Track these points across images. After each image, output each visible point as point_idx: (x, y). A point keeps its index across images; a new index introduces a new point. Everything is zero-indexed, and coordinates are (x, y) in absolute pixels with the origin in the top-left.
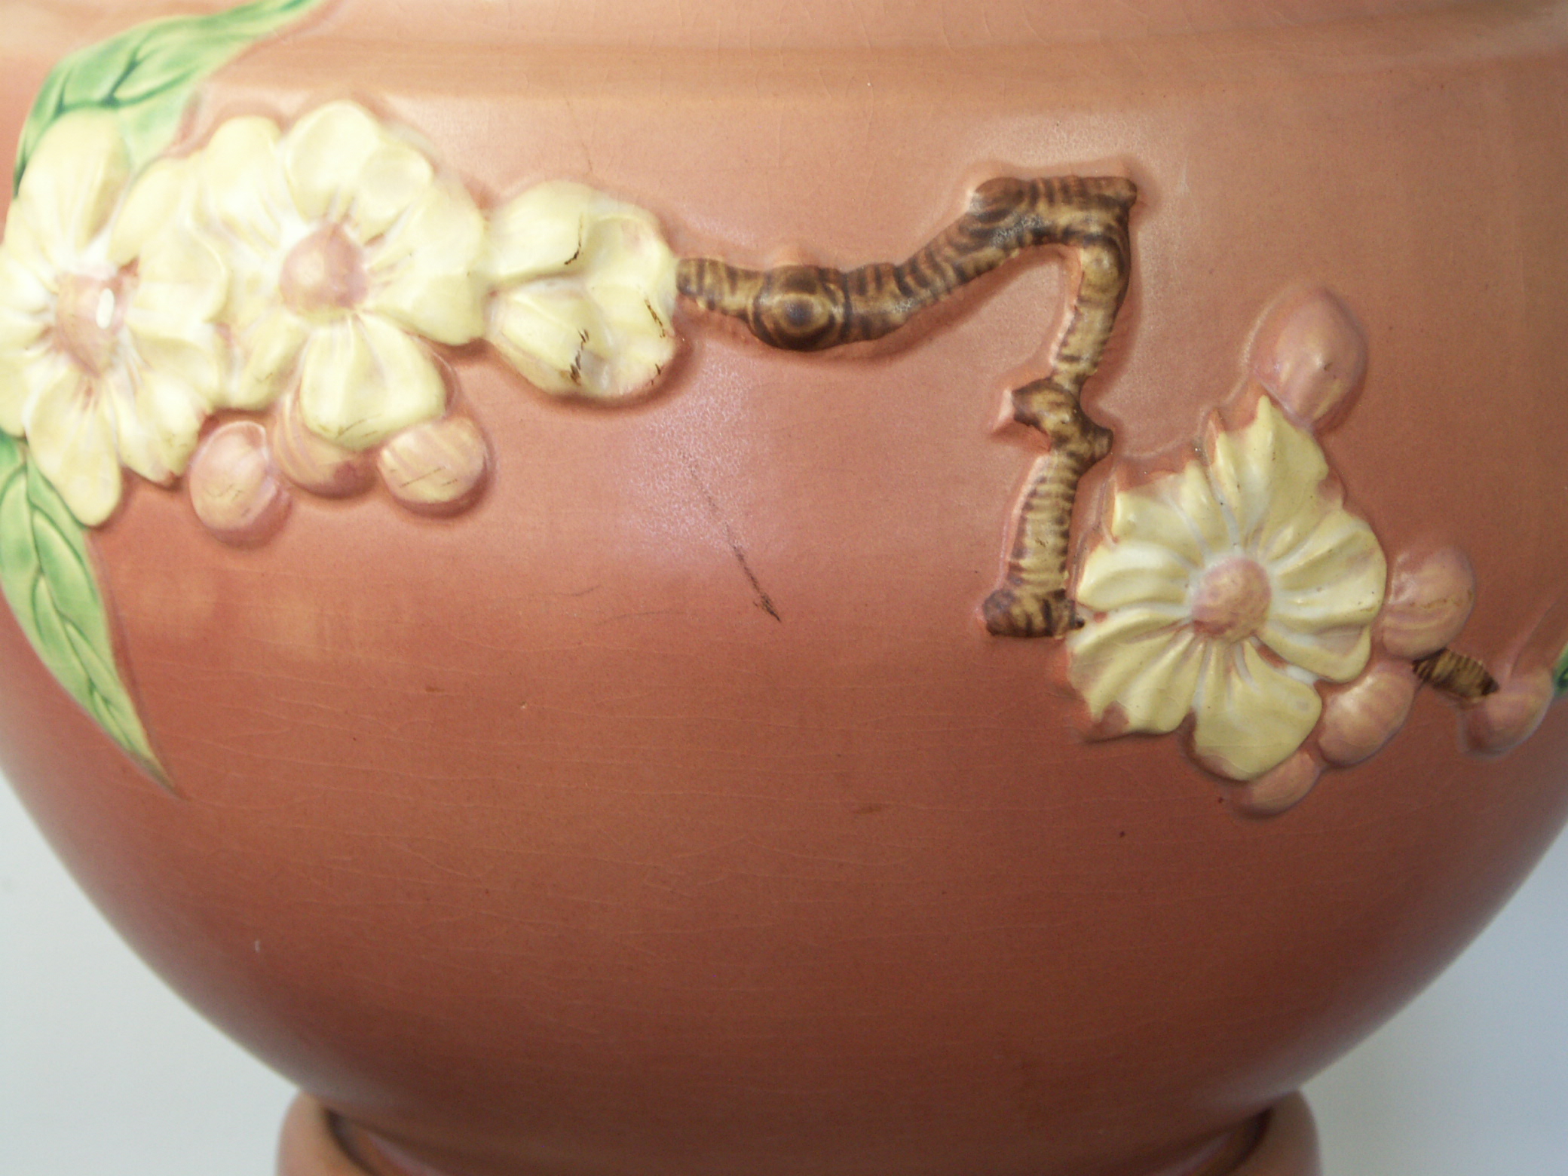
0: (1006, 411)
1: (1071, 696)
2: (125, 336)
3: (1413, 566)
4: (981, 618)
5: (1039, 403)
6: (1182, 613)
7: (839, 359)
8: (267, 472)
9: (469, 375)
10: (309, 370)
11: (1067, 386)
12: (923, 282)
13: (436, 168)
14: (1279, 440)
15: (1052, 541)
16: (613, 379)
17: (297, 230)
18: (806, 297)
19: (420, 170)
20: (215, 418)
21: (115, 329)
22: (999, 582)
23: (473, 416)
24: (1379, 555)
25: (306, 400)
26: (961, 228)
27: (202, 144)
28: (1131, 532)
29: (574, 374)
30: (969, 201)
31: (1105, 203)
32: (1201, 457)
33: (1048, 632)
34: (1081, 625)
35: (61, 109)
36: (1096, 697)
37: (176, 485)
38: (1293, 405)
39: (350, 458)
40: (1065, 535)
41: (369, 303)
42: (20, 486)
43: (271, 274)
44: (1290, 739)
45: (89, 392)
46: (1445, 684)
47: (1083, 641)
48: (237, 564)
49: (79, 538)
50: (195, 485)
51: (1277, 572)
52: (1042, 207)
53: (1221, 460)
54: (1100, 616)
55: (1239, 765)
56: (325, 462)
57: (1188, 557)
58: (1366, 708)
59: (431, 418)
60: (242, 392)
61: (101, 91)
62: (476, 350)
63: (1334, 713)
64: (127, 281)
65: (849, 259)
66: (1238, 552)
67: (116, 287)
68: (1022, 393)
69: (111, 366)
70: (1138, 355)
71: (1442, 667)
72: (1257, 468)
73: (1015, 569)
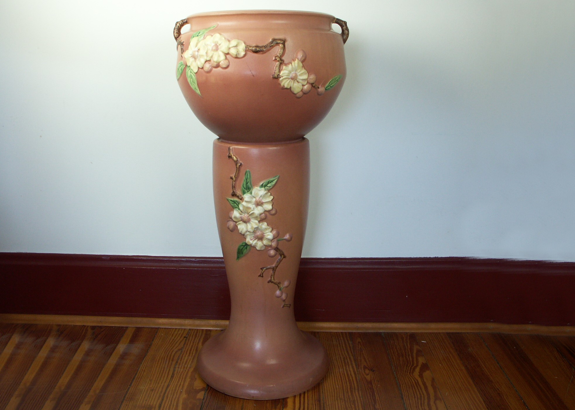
0: (274, 58)
1: (280, 84)
2: (198, 55)
3: (311, 75)
4: (272, 77)
5: (277, 58)
6: (290, 77)
7: (259, 54)
8: (210, 66)
9: (228, 56)
10: (214, 56)
11: (280, 56)
12: (267, 47)
13: (225, 38)
14: (298, 62)
15: (278, 70)
16: (240, 55)
17: (213, 44)
18: (256, 48)
19: (223, 38)
20: (206, 61)
21: (197, 55)
22: (274, 74)
23: (228, 59)
24: (307, 74)
25: (214, 59)
26: (270, 42)
27: (205, 38)
28: (285, 69)
29: (236, 55)
30: (271, 40)
31: (283, 41)
32: (291, 64)
33: (278, 78)
34: (280, 78)
35: (193, 37)
36: (282, 84)
37: (202, 68)
38: (299, 59)
39: (217, 64)
40: (279, 69)
41: (219, 50)
42: (189, 71)
43: (211, 49)
44: (300, 90)
45: (195, 61)
46: (314, 87)
47: (281, 79)
48: (208, 75)
49: (194, 74)
50: (204, 68)
51: (298, 74)
52: (277, 41)
53: (293, 64)
54: (282, 77)
55: (295, 92)
56: (215, 64)
57: (290, 72)
58: (307, 88)
59: (224, 60)
60: (208, 59)
61: (197, 35)
62: (228, 54)
63: (304, 88)
64: (199, 51)
65: (260, 45)
66: (295, 72)
67: (198, 51)
68: (275, 57)
69: (197, 58)
70: (286, 54)
71: (314, 85)
72: (296, 65)
73: (275, 72)
